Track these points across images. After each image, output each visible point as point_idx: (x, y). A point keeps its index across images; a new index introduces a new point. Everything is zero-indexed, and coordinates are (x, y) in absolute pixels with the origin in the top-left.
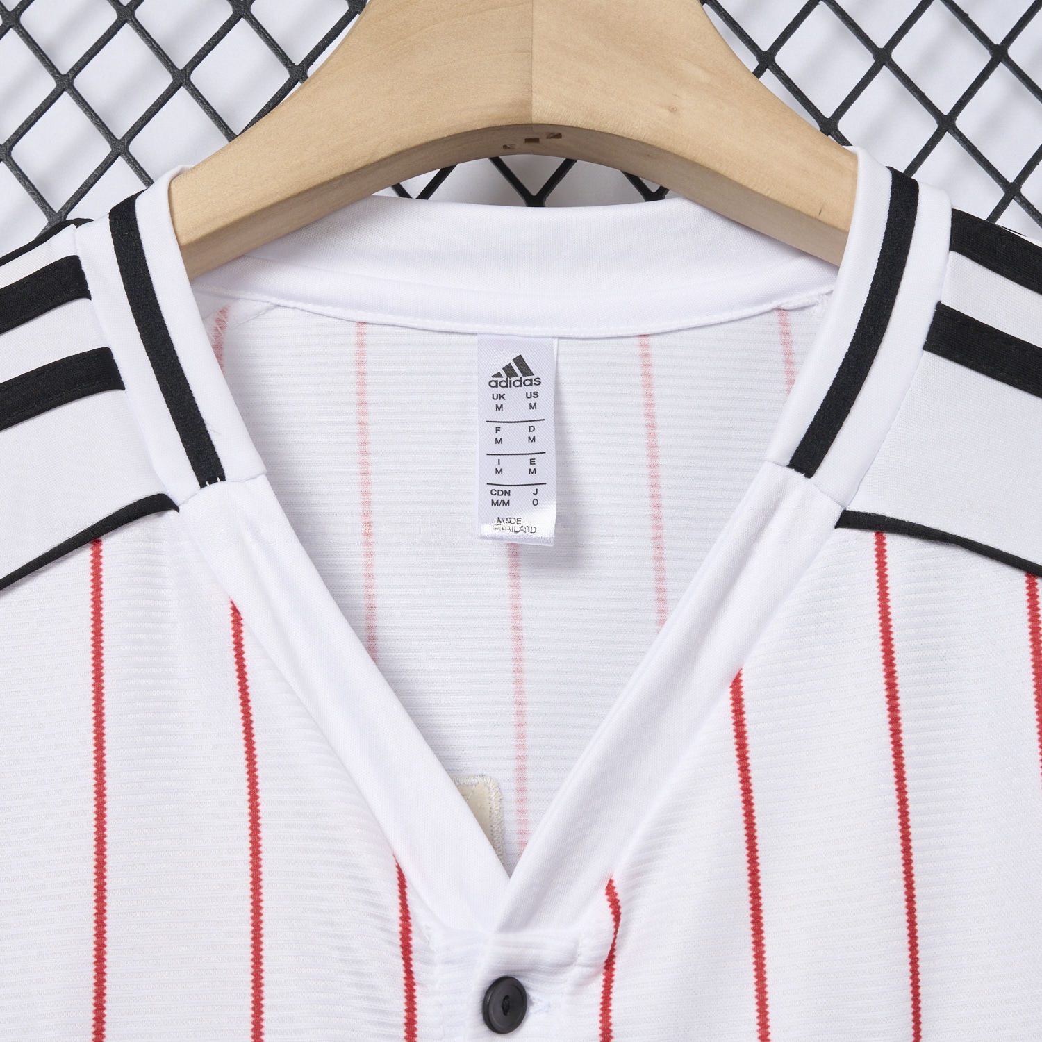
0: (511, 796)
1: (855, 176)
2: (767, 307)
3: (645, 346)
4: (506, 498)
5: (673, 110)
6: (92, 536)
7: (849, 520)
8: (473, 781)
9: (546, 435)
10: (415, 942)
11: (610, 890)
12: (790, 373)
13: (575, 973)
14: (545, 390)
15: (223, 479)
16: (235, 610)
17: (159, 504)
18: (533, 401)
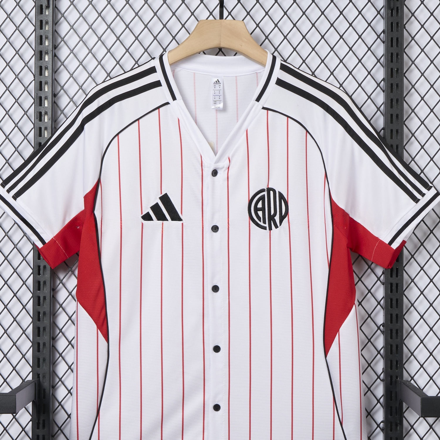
0: (215, 144)
1: (267, 57)
2: (255, 72)
3: (236, 78)
4: (216, 103)
5: (241, 46)
6: (158, 108)
7: (264, 108)
8: (210, 142)
9: (221, 92)
10: (203, 165)
11: (229, 158)
12: (258, 84)
13: (224, 169)
14: (222, 85)
15: (176, 100)
16: (178, 119)
17: (168, 103)
18: (220, 87)
